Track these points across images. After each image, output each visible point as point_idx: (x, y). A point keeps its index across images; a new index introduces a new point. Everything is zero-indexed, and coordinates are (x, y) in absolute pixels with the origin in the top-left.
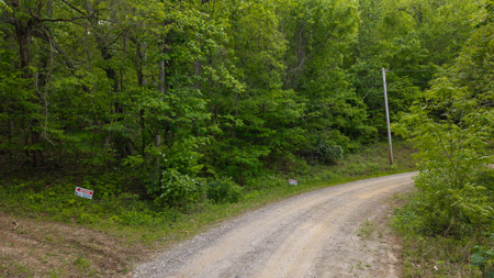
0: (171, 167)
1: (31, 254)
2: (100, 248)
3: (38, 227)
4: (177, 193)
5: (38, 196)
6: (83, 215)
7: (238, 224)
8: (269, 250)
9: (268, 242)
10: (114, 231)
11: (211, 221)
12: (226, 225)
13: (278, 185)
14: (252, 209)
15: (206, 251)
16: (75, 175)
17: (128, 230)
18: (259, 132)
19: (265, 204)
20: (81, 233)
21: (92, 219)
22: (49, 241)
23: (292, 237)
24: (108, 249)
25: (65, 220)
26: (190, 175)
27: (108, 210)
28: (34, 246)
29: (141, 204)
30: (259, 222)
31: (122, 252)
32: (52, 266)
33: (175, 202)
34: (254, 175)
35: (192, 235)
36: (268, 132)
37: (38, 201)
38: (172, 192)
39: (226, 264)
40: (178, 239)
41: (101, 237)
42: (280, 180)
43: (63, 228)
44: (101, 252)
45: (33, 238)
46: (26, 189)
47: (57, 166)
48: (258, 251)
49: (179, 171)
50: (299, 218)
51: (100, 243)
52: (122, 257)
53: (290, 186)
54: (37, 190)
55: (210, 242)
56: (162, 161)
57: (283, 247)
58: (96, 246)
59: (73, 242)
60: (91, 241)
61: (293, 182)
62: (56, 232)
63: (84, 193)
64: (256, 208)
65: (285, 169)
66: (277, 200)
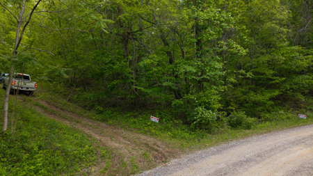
0: (200, 105)
1: (126, 148)
2: (158, 148)
3: (132, 135)
4: (203, 121)
5: (135, 120)
6: (153, 131)
7: (243, 143)
8: (256, 161)
9: (258, 156)
10: (167, 140)
11: (225, 140)
12: (234, 143)
13: (288, 118)
14: (258, 134)
15: (214, 157)
16: (152, 110)
17: (174, 141)
18: (271, 80)
19: (270, 131)
20: (150, 140)
21: (157, 133)
22: (135, 142)
23: (279, 155)
24: (161, 149)
25: (145, 133)
26: (213, 111)
27: (167, 129)
28: (128, 144)
29: (184, 127)
30: (259, 143)
31: (167, 152)
32: (133, 155)
33: (203, 127)
34: (268, 111)
35: (209, 147)
36: (278, 80)
37: (135, 122)
38: (201, 121)
39: (223, 166)
40: (200, 148)
41: (159, 143)
42: (290, 115)
43: (143, 137)
44: (157, 151)
45: (128, 141)
46: (130, 116)
47: (144, 105)
48: (248, 161)
49: (205, 107)
50: (294, 142)
51: (158, 146)
52: (166, 154)
53: (299, 119)
54: (135, 117)
55: (218, 152)
56: (194, 102)
57: (268, 160)
58: (156, 147)
59: (146, 144)
60: (154, 145)
61: (302, 116)
62: (139, 139)
63: (154, 119)
64: (262, 134)
65: (297, 106)
66: (283, 129)
